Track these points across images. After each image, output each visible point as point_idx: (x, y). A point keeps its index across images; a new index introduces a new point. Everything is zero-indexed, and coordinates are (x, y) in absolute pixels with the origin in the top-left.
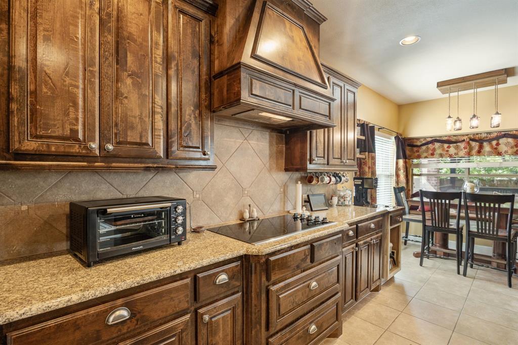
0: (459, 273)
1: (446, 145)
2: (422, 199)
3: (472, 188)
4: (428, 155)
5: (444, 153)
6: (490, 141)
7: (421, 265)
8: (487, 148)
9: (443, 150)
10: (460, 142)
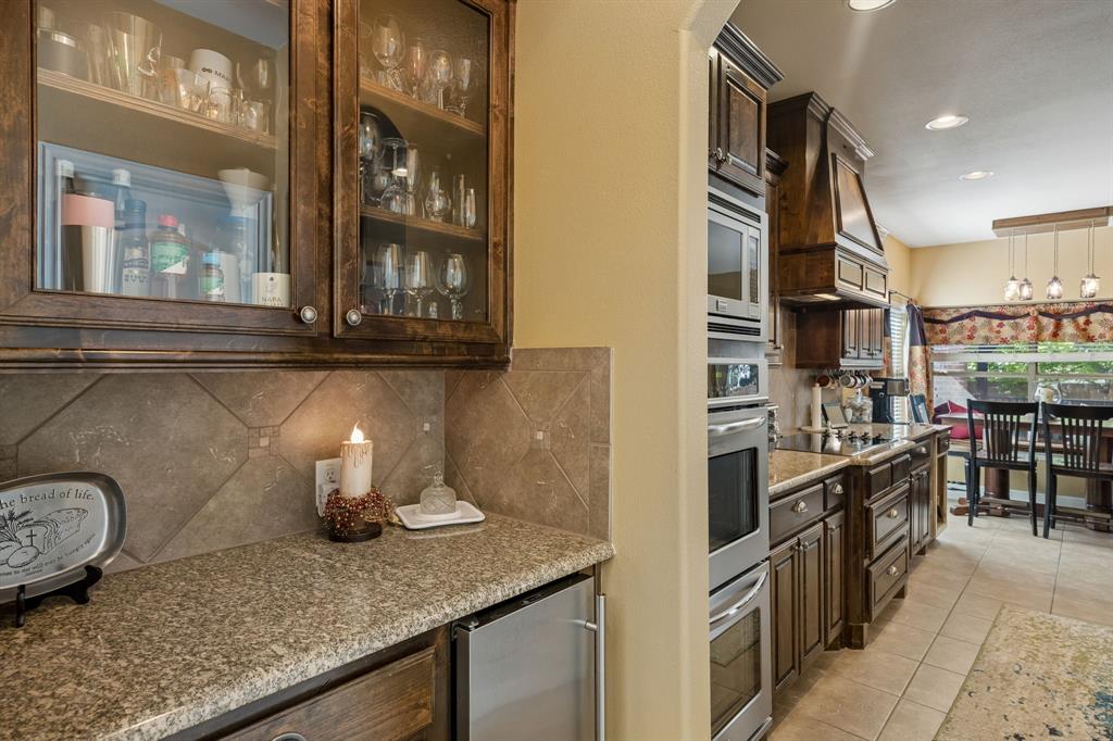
0: (1035, 534)
1: (995, 322)
2: (970, 416)
3: (1049, 397)
4: (963, 338)
5: (993, 335)
6: (1074, 316)
7: (970, 524)
8: (1068, 327)
9: (991, 330)
10: (1021, 317)
